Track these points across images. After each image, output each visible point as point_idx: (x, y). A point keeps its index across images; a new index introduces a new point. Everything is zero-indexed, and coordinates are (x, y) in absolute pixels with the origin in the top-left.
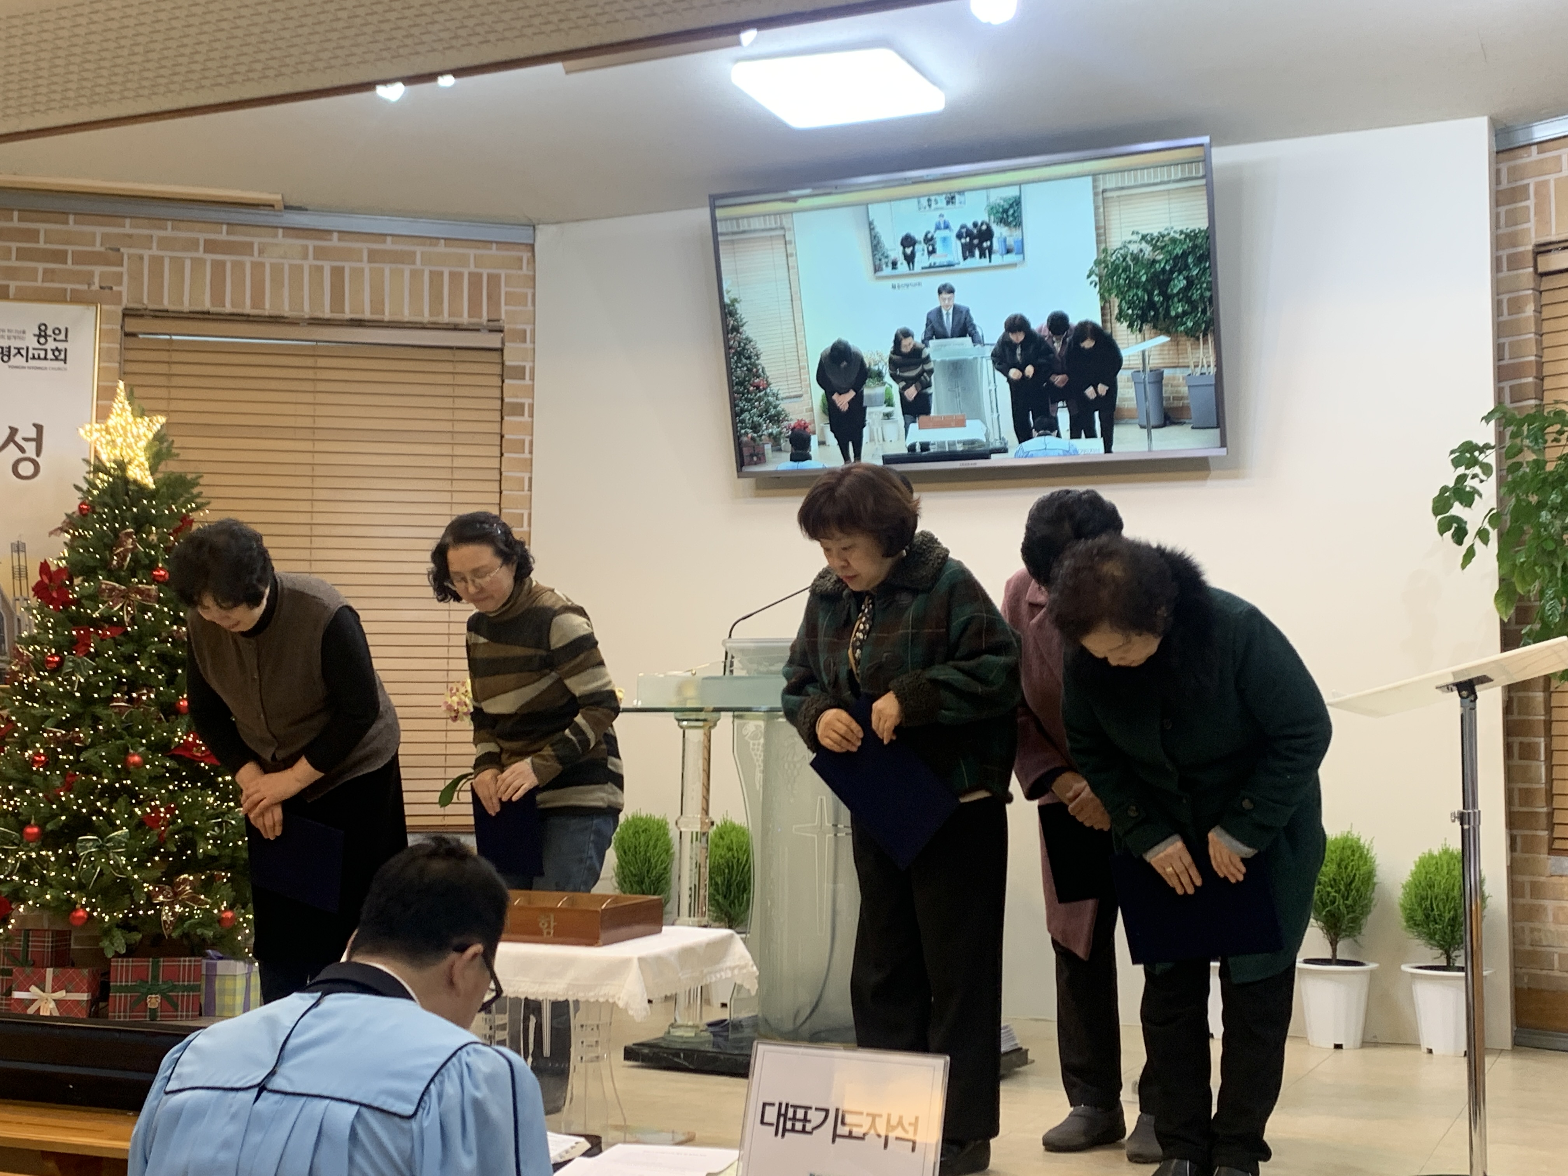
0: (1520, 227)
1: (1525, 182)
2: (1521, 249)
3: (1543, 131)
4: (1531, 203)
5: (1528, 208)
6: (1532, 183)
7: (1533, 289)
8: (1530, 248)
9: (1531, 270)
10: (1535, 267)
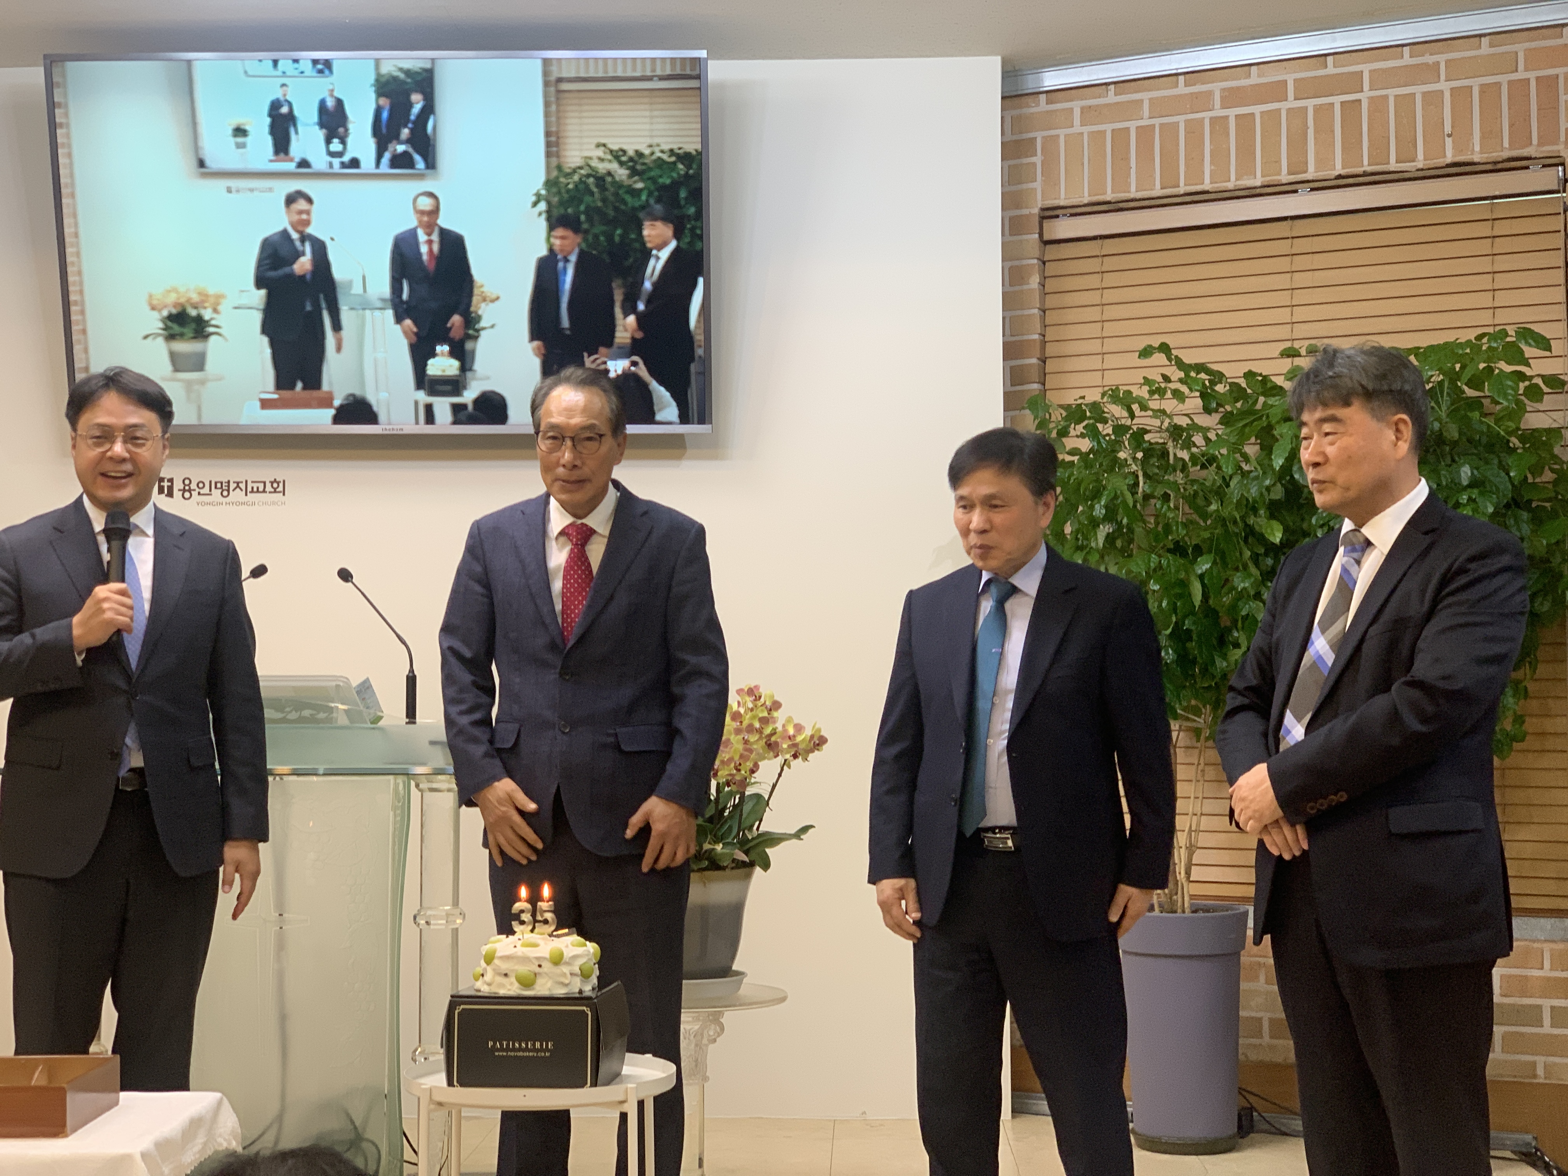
0: (1024, 186)
1: (1031, 135)
2: (1025, 212)
3: (1052, 79)
4: (1038, 160)
5: (1034, 164)
6: (1039, 136)
7: (1038, 259)
8: (1036, 211)
9: (1037, 236)
10: (1041, 235)
